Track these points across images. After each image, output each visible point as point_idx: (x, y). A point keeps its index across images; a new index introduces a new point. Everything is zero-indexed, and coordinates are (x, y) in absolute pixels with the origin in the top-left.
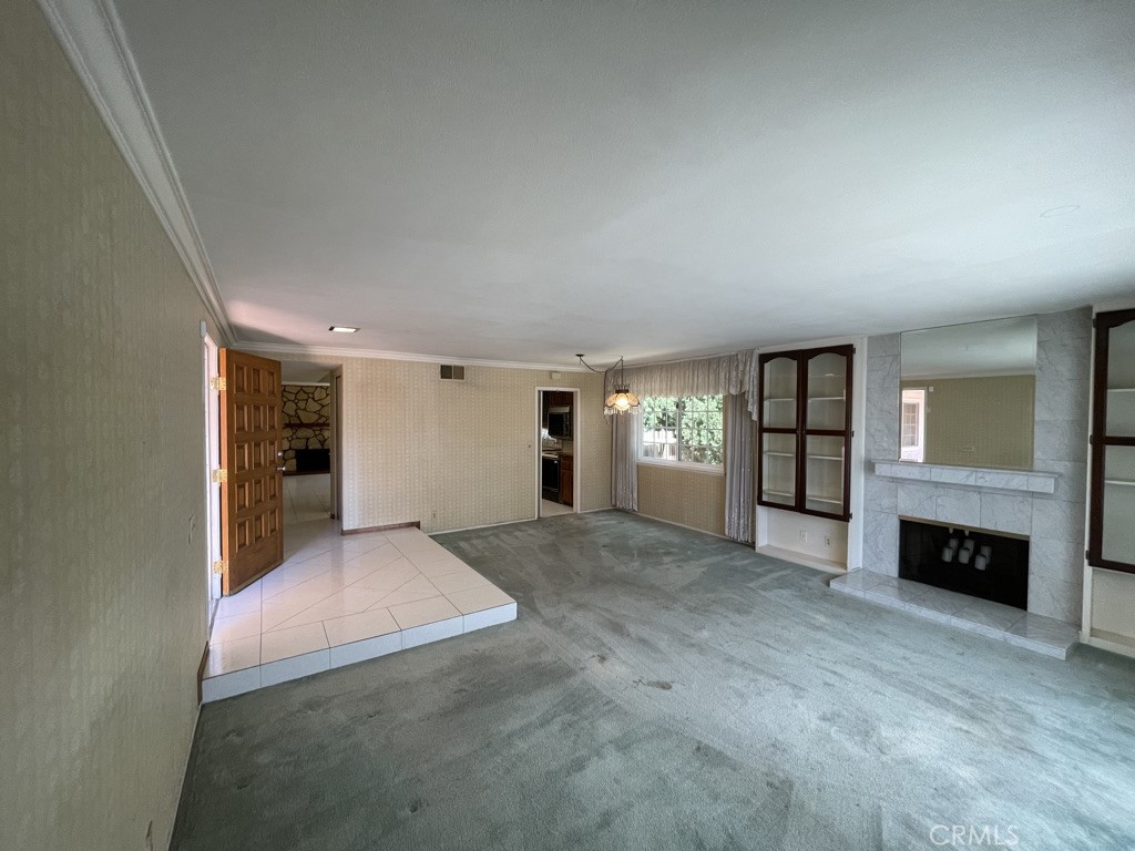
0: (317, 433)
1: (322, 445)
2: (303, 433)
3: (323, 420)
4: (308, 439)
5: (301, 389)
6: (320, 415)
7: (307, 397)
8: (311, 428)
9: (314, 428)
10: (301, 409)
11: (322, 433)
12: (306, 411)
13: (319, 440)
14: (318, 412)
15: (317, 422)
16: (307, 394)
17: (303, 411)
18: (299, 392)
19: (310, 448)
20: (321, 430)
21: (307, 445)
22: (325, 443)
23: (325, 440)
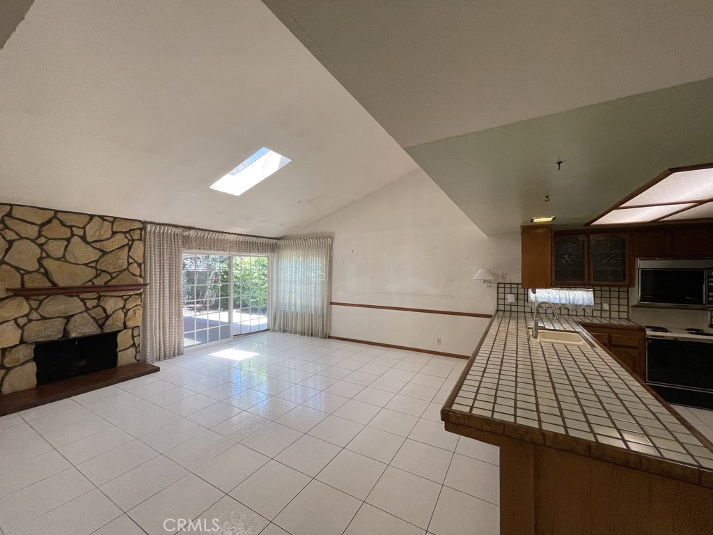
0: (90, 304)
1: (101, 326)
2: (56, 306)
3: (106, 277)
4: (68, 318)
5: (55, 217)
6: (97, 270)
7: (69, 235)
8: (78, 296)
9: (83, 296)
10: (52, 258)
11: (102, 304)
12: (66, 261)
13: (94, 318)
14: (93, 265)
15: (90, 284)
16: (70, 227)
17: (58, 262)
18: (49, 221)
19: (73, 335)
20: (99, 298)
21: (65, 329)
22: (108, 323)
23: (108, 317)
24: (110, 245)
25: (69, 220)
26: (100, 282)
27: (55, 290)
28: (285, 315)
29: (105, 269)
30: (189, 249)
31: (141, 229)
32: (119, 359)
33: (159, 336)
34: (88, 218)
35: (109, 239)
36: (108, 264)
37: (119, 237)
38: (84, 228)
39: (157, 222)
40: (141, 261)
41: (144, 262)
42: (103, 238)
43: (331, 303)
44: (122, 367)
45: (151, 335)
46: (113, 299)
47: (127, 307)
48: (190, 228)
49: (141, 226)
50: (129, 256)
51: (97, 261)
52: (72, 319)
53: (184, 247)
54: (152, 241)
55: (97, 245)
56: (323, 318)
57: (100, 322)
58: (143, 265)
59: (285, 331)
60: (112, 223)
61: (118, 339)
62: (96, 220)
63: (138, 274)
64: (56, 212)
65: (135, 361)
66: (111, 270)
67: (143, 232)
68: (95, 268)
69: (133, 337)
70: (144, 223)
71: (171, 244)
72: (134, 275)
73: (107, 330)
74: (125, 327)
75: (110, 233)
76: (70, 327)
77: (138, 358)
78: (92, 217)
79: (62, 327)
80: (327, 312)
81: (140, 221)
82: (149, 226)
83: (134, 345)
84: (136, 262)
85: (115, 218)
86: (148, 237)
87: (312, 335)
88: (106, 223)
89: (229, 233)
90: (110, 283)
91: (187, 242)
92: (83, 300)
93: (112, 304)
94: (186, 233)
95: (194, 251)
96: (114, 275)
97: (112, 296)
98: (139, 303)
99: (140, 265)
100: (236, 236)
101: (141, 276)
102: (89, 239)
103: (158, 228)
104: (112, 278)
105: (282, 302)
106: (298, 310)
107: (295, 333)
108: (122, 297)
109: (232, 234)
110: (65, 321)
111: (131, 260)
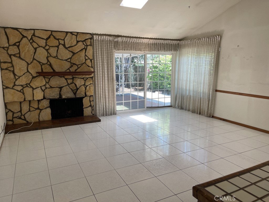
0: (70, 81)
1: (75, 94)
2: (56, 81)
3: (75, 68)
5: (51, 34)
6: (71, 63)
7: (58, 44)
8: (64, 77)
9: (66, 77)
10: (52, 57)
11: (75, 82)
12: (58, 58)
13: (71, 89)
14: (69, 60)
15: (68, 71)
16: (58, 39)
17: (54, 59)
18: (49, 37)
19: (64, 97)
20: (73, 79)
21: (60, 94)
22: (77, 92)
23: (77, 89)
24: (76, 49)
25: (58, 35)
26: (73, 69)
27: (54, 74)
28: (182, 97)
29: (74, 62)
30: (118, 50)
31: (91, 39)
32: (84, 112)
33: (103, 102)
34: (65, 34)
35: (75, 45)
36: (76, 60)
37: (80, 44)
38: (64, 40)
39: (99, 33)
40: (91, 58)
41: (94, 59)
42: (73, 45)
43: (216, 91)
44: (86, 116)
45: (99, 101)
46: (79, 80)
47: (86, 84)
48: (118, 36)
49: (91, 37)
50: (86, 55)
51: (71, 58)
52: (62, 89)
53: (115, 49)
54: (97, 46)
55: (70, 49)
56: (209, 102)
57: (75, 91)
58: (93, 61)
59: (182, 108)
60: (77, 36)
61: (83, 101)
62: (69, 34)
63: (90, 66)
64: (52, 31)
65: (91, 114)
66: (77, 64)
67: (92, 41)
68: (70, 62)
69: (90, 101)
70: (92, 35)
71: (108, 47)
72: (89, 66)
73: (78, 96)
74: (86, 96)
75: (76, 42)
76: (62, 93)
77: (93, 113)
78: (67, 33)
79: (59, 93)
80: (212, 98)
81: (90, 34)
82: (95, 36)
83: (91, 106)
84: (89, 58)
85: (78, 33)
86: (95, 43)
87: (200, 114)
88: (73, 36)
89: (144, 38)
90: (77, 71)
91: (117, 46)
92: (66, 79)
93: (79, 82)
94: (116, 40)
95: (121, 51)
96: (79, 66)
97: (79, 78)
98: (92, 82)
99: (91, 60)
100: (148, 40)
101: (92, 67)
102: (67, 46)
103: (100, 37)
104: (78, 68)
105: (181, 88)
106: (192, 94)
107: (189, 110)
108: (83, 78)
109: (146, 38)
110: (60, 89)
111: (87, 58)
